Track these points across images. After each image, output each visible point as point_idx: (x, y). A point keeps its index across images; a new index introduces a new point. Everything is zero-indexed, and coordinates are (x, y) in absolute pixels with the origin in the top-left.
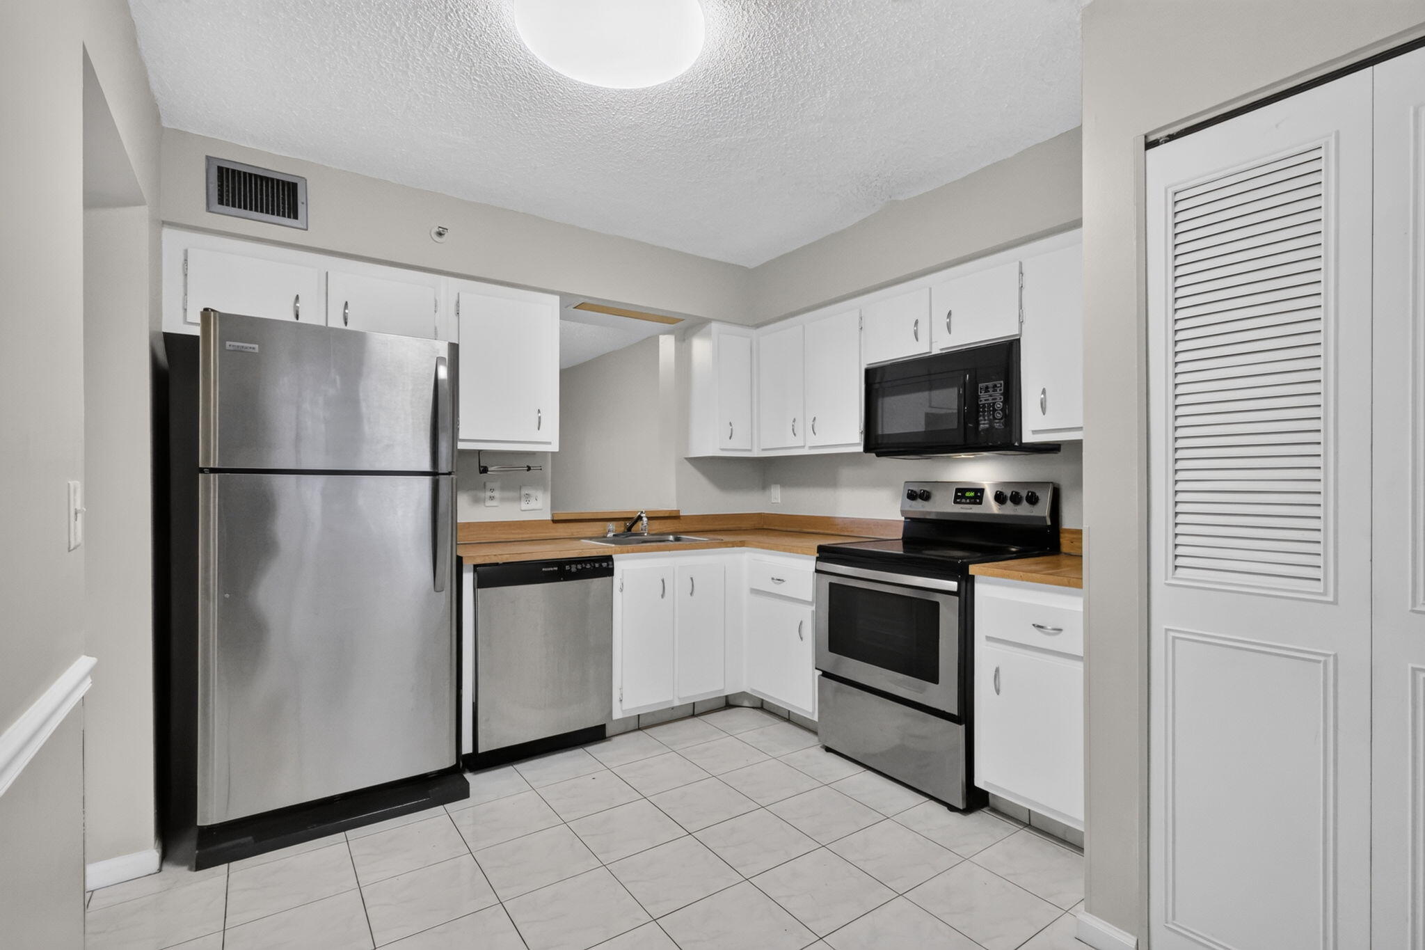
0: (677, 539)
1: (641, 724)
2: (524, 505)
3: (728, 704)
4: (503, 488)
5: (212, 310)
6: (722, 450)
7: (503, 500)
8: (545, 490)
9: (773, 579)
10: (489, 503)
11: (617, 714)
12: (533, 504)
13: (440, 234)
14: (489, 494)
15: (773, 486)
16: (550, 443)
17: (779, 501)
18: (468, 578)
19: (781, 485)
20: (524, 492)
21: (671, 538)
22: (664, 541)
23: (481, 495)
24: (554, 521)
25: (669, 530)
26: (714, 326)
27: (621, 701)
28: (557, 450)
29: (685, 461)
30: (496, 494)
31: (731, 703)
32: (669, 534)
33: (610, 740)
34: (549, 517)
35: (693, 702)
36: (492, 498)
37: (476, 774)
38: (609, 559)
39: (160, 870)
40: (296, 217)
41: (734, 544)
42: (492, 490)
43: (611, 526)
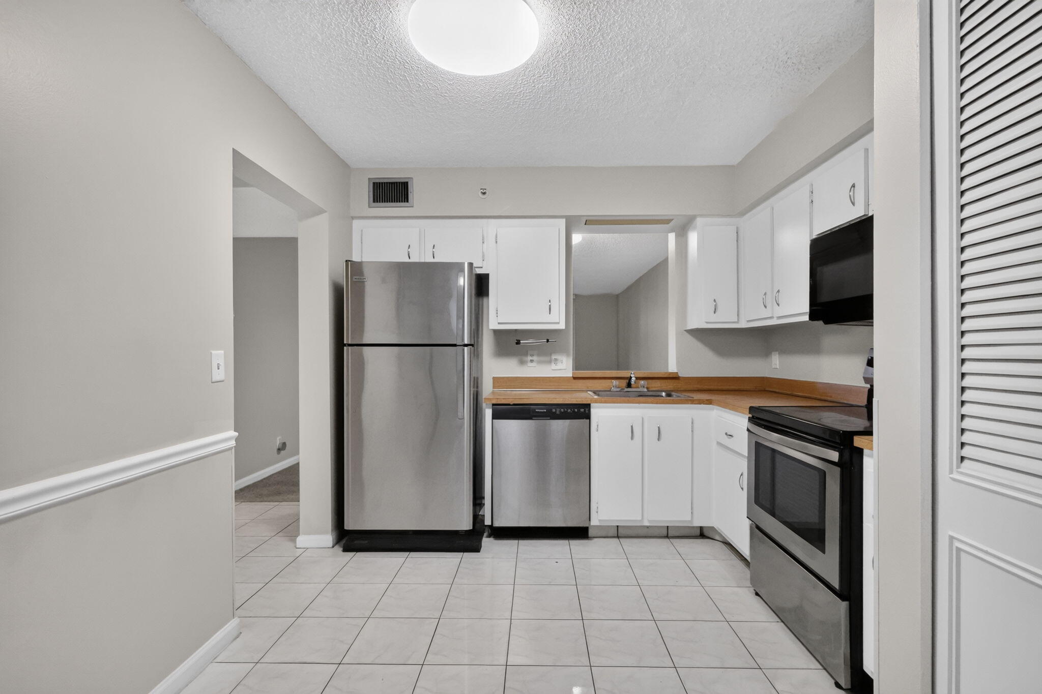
0: (669, 395)
1: (619, 533)
2: (553, 366)
3: (702, 534)
4: (539, 355)
5: (349, 261)
6: (707, 323)
7: (539, 362)
8: (568, 355)
9: (726, 434)
10: (530, 364)
11: (594, 522)
12: (560, 366)
13: (484, 193)
14: (530, 358)
15: (773, 353)
16: (558, 323)
17: (778, 368)
18: (488, 413)
19: (779, 354)
20: (554, 357)
21: (664, 394)
22: (658, 396)
23: (525, 358)
24: (575, 378)
25: (664, 388)
26: (699, 221)
27: (597, 512)
28: (564, 328)
29: (685, 332)
30: (535, 358)
31: (706, 533)
32: (663, 391)
33: (591, 540)
34: (571, 376)
35: (667, 525)
36: (532, 361)
37: (495, 540)
38: (588, 406)
39: (333, 547)
40: (408, 201)
41: (700, 402)
42: (532, 355)
43: (615, 382)
